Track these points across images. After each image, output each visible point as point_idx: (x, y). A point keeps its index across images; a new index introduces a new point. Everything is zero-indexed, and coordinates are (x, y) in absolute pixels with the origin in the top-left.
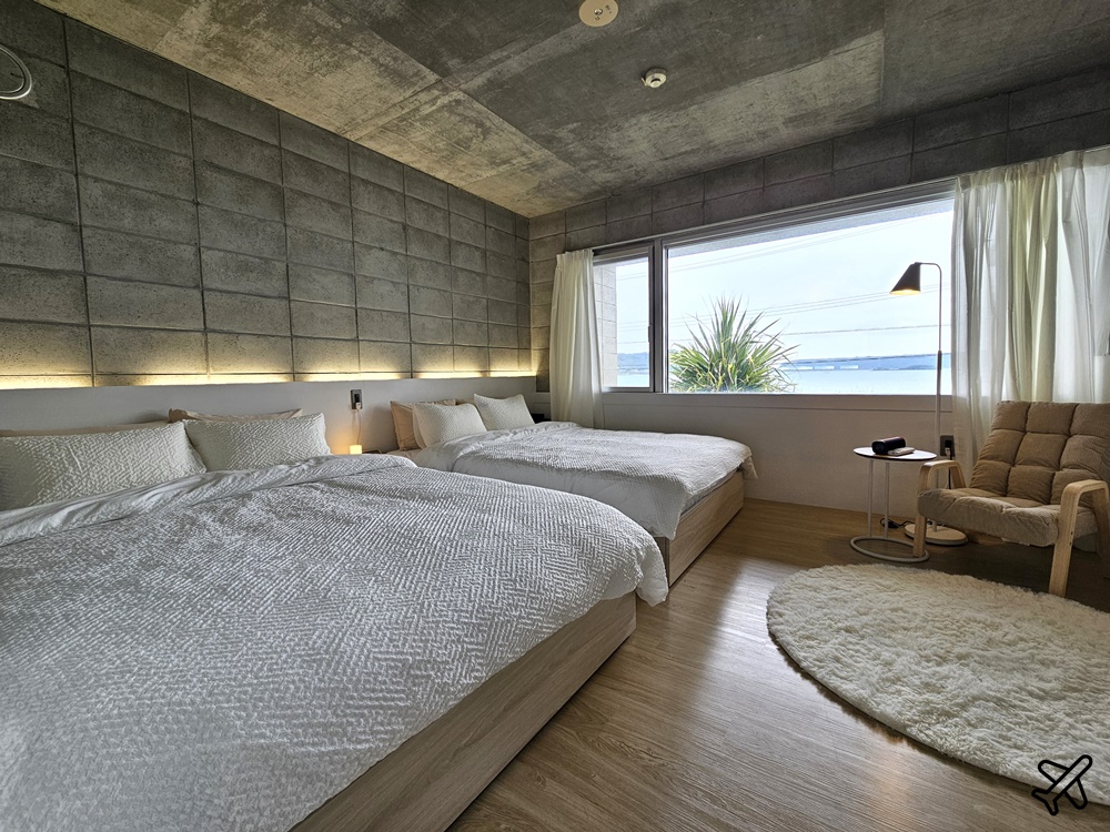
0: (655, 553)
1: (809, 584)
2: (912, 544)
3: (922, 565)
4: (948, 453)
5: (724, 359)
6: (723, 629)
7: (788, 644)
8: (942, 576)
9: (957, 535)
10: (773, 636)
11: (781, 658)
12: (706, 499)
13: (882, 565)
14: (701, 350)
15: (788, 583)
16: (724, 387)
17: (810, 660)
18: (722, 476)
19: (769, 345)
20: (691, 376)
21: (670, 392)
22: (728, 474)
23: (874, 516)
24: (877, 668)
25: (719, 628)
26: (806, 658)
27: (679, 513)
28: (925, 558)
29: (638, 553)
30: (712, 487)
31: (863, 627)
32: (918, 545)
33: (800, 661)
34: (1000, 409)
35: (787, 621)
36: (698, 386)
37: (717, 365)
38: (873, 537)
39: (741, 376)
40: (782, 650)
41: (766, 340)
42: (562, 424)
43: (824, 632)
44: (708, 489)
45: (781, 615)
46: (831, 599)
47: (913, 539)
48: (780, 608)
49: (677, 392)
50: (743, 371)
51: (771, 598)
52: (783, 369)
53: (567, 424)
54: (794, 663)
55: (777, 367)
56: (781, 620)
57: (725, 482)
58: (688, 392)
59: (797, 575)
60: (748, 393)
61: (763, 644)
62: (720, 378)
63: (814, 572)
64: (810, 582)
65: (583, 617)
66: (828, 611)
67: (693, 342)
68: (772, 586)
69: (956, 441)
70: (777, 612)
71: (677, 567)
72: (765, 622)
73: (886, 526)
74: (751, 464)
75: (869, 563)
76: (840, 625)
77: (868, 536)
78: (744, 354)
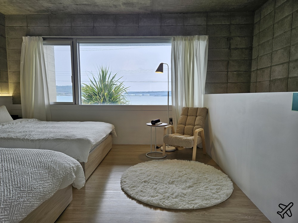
0: (80, 168)
1: (134, 170)
2: (162, 152)
3: (164, 158)
4: (171, 123)
5: (103, 91)
6: (106, 191)
7: (127, 190)
8: (169, 160)
9: (173, 148)
10: (123, 189)
11: (125, 196)
12: (98, 146)
13: (154, 160)
14: (94, 87)
15: (127, 171)
16: (104, 102)
17: (134, 193)
18: (104, 137)
19: (120, 86)
20: (90, 97)
21: (82, 104)
22: (106, 136)
23: (152, 145)
24: (152, 191)
25: (105, 191)
26: (133, 193)
27: (89, 152)
28: (165, 156)
29: (73, 169)
30: (101, 141)
31: (149, 180)
32: (164, 152)
33: (131, 195)
34: (182, 109)
35: (127, 183)
36: (94, 102)
37: (101, 93)
38: (152, 152)
39: (110, 98)
40: (126, 193)
41: (119, 84)
42: (29, 120)
43: (138, 184)
44: (99, 142)
45: (125, 182)
46: (140, 173)
47: (162, 151)
48: (125, 180)
49: (85, 104)
50: (111, 96)
51: (122, 177)
52: (125, 95)
53: (32, 120)
54: (129, 196)
55: (123, 94)
56: (125, 183)
57: (105, 139)
58: (89, 104)
59: (130, 168)
60: (113, 104)
61: (120, 193)
62: (102, 98)
63: (135, 166)
64: (134, 169)
65: (52, 198)
66: (139, 177)
67: (90, 83)
68: (122, 173)
69: (173, 120)
70: (124, 181)
71: (89, 173)
72: (120, 185)
73: (156, 148)
74: (115, 131)
75: (151, 160)
76: (142, 181)
77: (151, 152)
78: (111, 89)
